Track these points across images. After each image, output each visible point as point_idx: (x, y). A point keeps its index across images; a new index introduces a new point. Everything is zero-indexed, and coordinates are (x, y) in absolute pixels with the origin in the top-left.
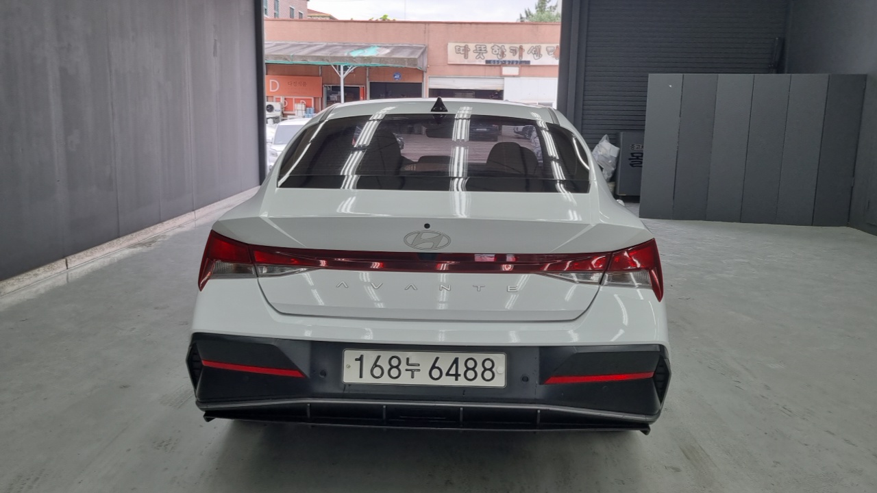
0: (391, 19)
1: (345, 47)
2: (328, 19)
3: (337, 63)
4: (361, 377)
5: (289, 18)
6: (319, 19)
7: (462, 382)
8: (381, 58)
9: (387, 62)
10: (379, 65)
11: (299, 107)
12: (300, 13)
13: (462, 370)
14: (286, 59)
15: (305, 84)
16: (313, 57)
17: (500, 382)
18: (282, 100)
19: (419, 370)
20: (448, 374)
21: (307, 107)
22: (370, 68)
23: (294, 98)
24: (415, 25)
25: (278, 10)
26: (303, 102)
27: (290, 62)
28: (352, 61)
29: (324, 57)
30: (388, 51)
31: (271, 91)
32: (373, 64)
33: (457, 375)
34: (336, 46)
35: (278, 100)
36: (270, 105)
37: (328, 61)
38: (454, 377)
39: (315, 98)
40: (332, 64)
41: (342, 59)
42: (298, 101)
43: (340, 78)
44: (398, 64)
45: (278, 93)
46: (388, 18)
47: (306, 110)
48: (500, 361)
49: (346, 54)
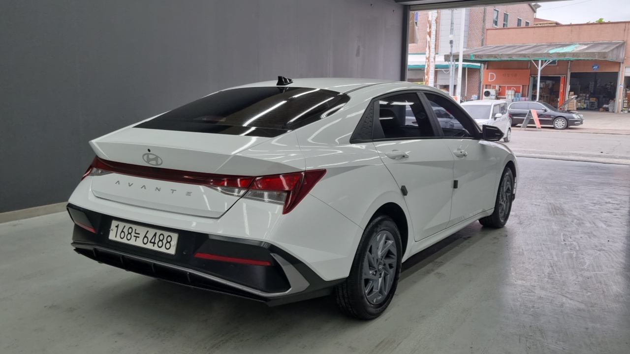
0: (606, 21)
1: (551, 45)
2: (554, 25)
3: (536, 58)
4: (116, 237)
5: (517, 27)
6: (546, 25)
7: (156, 248)
8: (574, 53)
9: (579, 56)
10: (572, 59)
11: (510, 94)
12: (526, 22)
13: (157, 240)
14: (496, 57)
15: (516, 75)
16: (517, 55)
17: (172, 251)
18: (497, 88)
19: (138, 237)
20: (151, 242)
21: (516, 92)
22: (572, 61)
23: (507, 86)
24: (616, 24)
25: (507, 22)
26: (513, 89)
27: (499, 59)
28: (549, 56)
29: (526, 54)
30: (585, 47)
31: (489, 81)
32: (567, 58)
33: (154, 243)
34: (544, 45)
35: (494, 88)
36: (488, 92)
37: (529, 57)
38: (153, 244)
39: (523, 86)
40: (532, 59)
41: (541, 55)
42: (509, 88)
43: (538, 70)
44: (589, 57)
45: (495, 82)
46: (603, 21)
47: (515, 95)
48: (175, 237)
49: (546, 51)
